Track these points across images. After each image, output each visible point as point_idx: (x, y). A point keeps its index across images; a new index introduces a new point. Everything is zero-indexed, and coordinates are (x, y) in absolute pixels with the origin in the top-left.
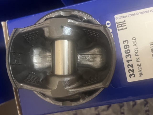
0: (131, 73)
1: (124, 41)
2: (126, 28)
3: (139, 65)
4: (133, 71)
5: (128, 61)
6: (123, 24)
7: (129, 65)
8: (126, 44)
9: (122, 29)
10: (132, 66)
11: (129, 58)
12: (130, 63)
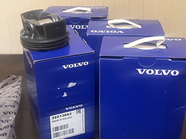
0: (54, 118)
1: (71, 113)
2: (77, 114)
3: (58, 120)
5: (61, 116)
6: (80, 112)
7: (59, 116)
8: (70, 114)
9: (77, 112)
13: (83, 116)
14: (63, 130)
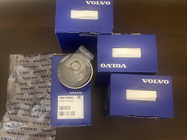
0: (61, 98)
2: (78, 99)
3: (63, 101)
4: (62, 98)
5: (66, 97)
6: (80, 98)
8: (72, 98)
9: (78, 97)
10: (63, 98)
11: (67, 98)
12: (65, 98)
13: (82, 103)
14: (66, 111)
